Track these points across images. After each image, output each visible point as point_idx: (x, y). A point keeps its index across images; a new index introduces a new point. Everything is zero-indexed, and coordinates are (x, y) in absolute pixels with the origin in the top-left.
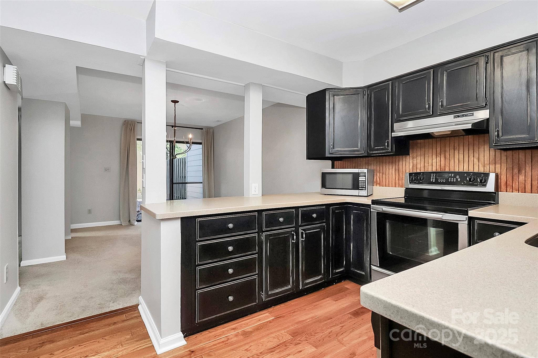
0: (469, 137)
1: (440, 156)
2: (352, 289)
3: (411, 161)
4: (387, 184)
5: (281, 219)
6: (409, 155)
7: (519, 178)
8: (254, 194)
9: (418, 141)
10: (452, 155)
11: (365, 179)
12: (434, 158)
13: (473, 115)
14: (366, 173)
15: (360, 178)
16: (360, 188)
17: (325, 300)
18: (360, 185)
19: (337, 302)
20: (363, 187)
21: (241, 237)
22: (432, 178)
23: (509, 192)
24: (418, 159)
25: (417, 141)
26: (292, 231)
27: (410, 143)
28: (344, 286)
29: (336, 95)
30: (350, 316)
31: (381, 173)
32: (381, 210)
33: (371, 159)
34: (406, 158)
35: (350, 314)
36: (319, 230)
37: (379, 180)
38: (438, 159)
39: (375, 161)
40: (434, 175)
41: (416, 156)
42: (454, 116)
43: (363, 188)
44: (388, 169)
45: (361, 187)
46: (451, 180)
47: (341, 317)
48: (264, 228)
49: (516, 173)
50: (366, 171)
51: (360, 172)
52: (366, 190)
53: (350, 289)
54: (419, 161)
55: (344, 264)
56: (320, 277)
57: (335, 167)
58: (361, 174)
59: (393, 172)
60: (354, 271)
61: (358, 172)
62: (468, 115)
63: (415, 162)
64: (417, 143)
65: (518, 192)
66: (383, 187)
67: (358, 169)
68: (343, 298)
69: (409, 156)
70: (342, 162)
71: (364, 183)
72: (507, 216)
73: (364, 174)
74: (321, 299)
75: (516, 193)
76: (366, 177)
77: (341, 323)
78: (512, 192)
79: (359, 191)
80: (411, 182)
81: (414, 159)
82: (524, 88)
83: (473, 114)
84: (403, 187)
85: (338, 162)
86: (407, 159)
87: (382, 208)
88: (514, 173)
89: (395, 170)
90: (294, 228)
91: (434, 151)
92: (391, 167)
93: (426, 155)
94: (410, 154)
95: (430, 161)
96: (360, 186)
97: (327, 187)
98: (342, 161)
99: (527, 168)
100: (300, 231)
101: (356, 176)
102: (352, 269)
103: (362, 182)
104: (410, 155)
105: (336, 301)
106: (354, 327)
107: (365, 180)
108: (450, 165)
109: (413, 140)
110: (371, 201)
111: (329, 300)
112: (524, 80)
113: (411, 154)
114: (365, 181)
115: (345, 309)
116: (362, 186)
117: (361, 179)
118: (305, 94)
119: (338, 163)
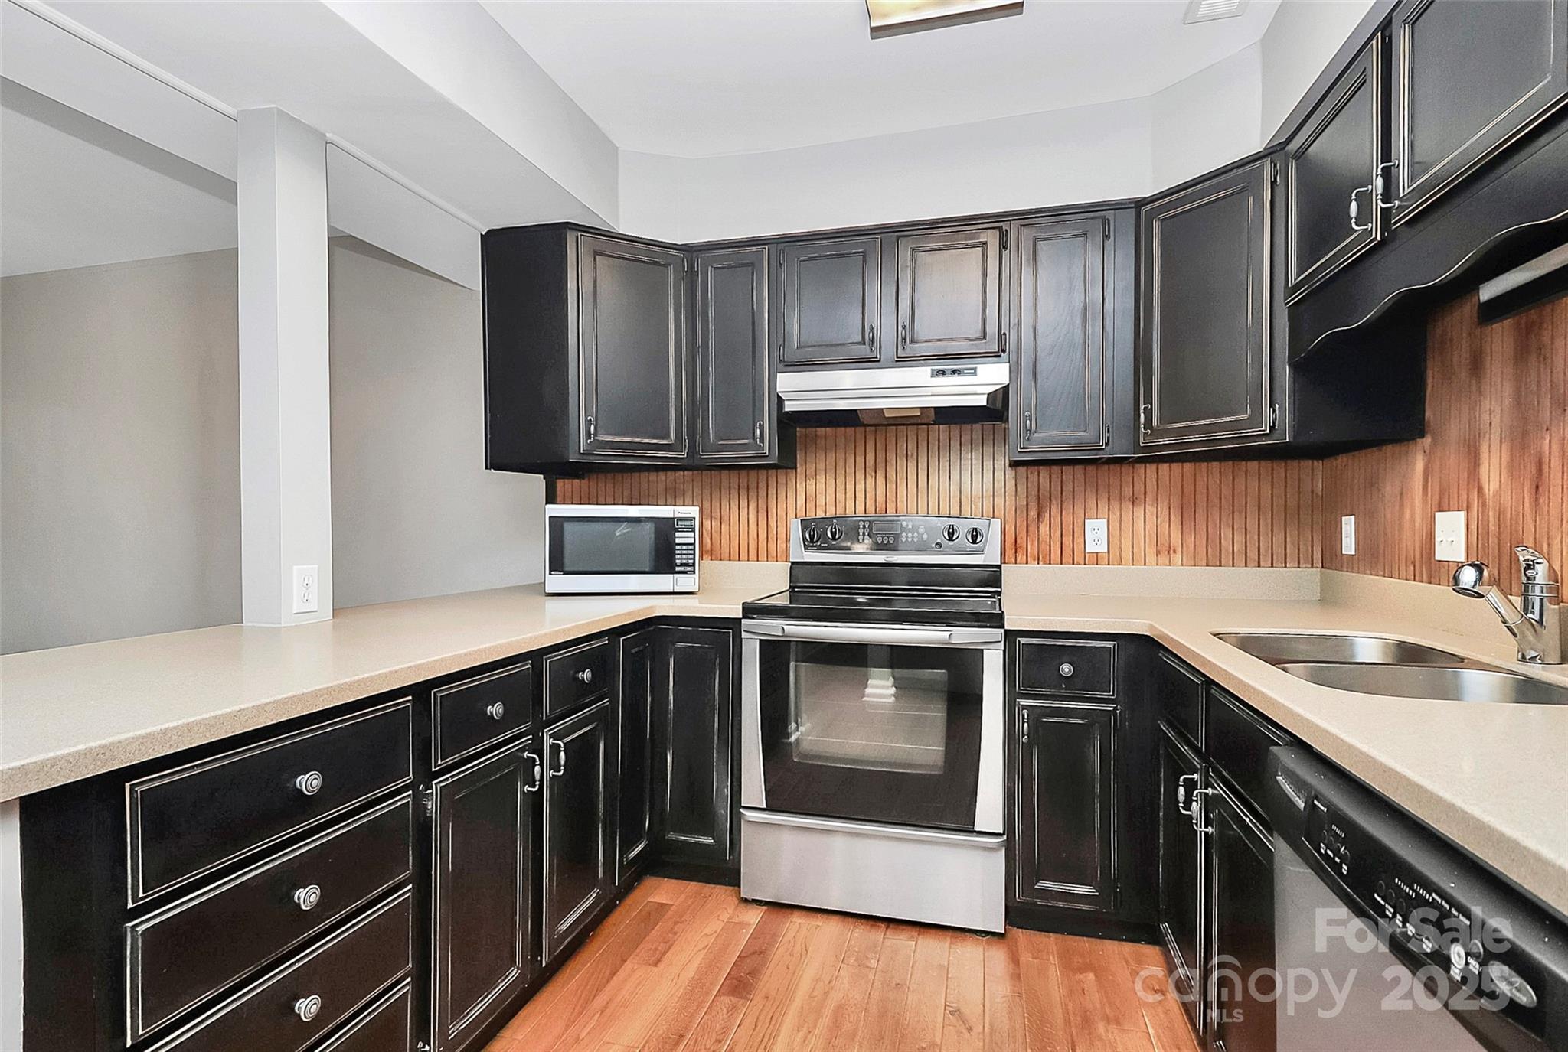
0: (939, 428)
1: (874, 474)
2: (676, 904)
3: (801, 488)
4: (734, 551)
5: (496, 710)
6: (796, 468)
7: (1038, 531)
8: (298, 611)
9: (818, 429)
10: (903, 472)
11: (693, 539)
12: (859, 480)
13: (974, 372)
14: (694, 518)
15: (677, 534)
16: (677, 569)
17: (622, 974)
18: (678, 559)
19: (661, 965)
20: (687, 565)
21: (352, 824)
22: (861, 534)
23: (1020, 564)
24: (819, 482)
25: (816, 431)
26: (523, 750)
27: (798, 434)
28: (649, 902)
29: (601, 254)
30: (726, 1000)
31: (715, 519)
32: (781, 634)
33: (684, 475)
34: (786, 478)
35: (724, 994)
36: (593, 725)
37: (709, 541)
38: (870, 481)
39: (695, 483)
40: (867, 526)
41: (814, 474)
42: (932, 370)
43: (689, 568)
44: (734, 508)
45: (682, 565)
46: (907, 537)
47: (706, 1017)
48: (436, 762)
49: (1034, 520)
50: (694, 512)
51: (677, 515)
52: (694, 573)
53: (672, 905)
54: (821, 486)
55: (647, 825)
56: (594, 895)
57: (559, 499)
58: (680, 523)
59: (752, 517)
60: (678, 841)
61: (672, 516)
62: (966, 371)
63: (811, 488)
64: (816, 435)
65: (1036, 562)
66: (721, 562)
67: (672, 508)
68: (672, 945)
69: (794, 471)
70: (585, 482)
71: (691, 552)
72: (1087, 621)
73: (688, 523)
74: (608, 973)
75: (1033, 566)
76: (694, 532)
77: (720, 1041)
78: (1027, 563)
79: (676, 575)
80: (810, 544)
81: (808, 482)
82: (1078, 321)
83: (975, 369)
84: (779, 559)
85: (570, 481)
86: (790, 479)
87: (783, 628)
88: (1030, 518)
89: (758, 512)
90: (531, 736)
91: (860, 460)
92: (743, 504)
93: (841, 471)
94: (798, 465)
95: (850, 487)
96: (678, 562)
97: (567, 569)
98: (583, 481)
99: (1054, 508)
100: (548, 741)
101: (665, 529)
102: (672, 836)
103: (685, 547)
104: (798, 470)
105: (656, 963)
106: (763, 1037)
107: (693, 542)
108: (898, 500)
109: (806, 427)
110: (741, 607)
111: (633, 971)
112: (1078, 304)
113: (801, 465)
114: (694, 544)
115: (699, 983)
116: (684, 561)
117: (682, 537)
118: (480, 226)
119: (568, 486)
